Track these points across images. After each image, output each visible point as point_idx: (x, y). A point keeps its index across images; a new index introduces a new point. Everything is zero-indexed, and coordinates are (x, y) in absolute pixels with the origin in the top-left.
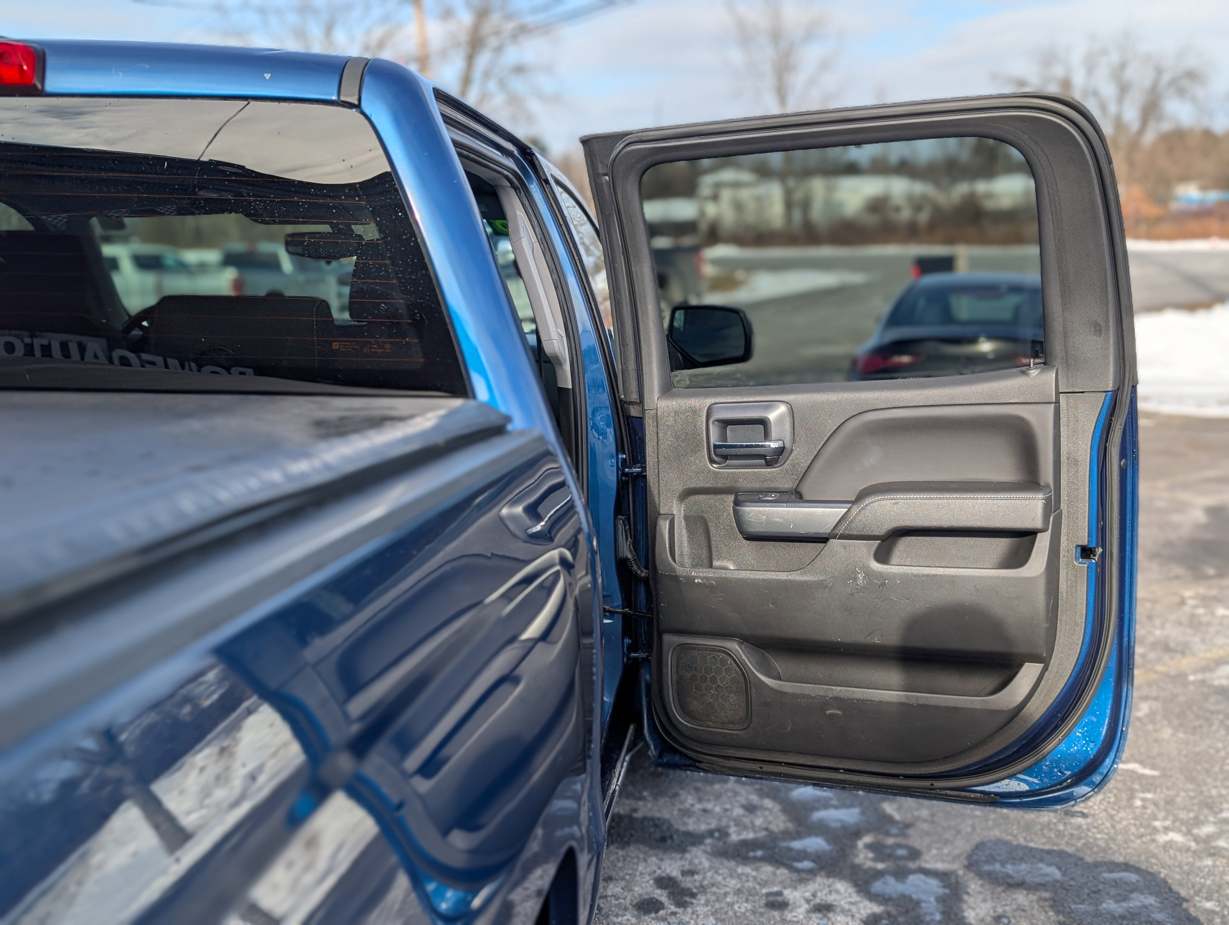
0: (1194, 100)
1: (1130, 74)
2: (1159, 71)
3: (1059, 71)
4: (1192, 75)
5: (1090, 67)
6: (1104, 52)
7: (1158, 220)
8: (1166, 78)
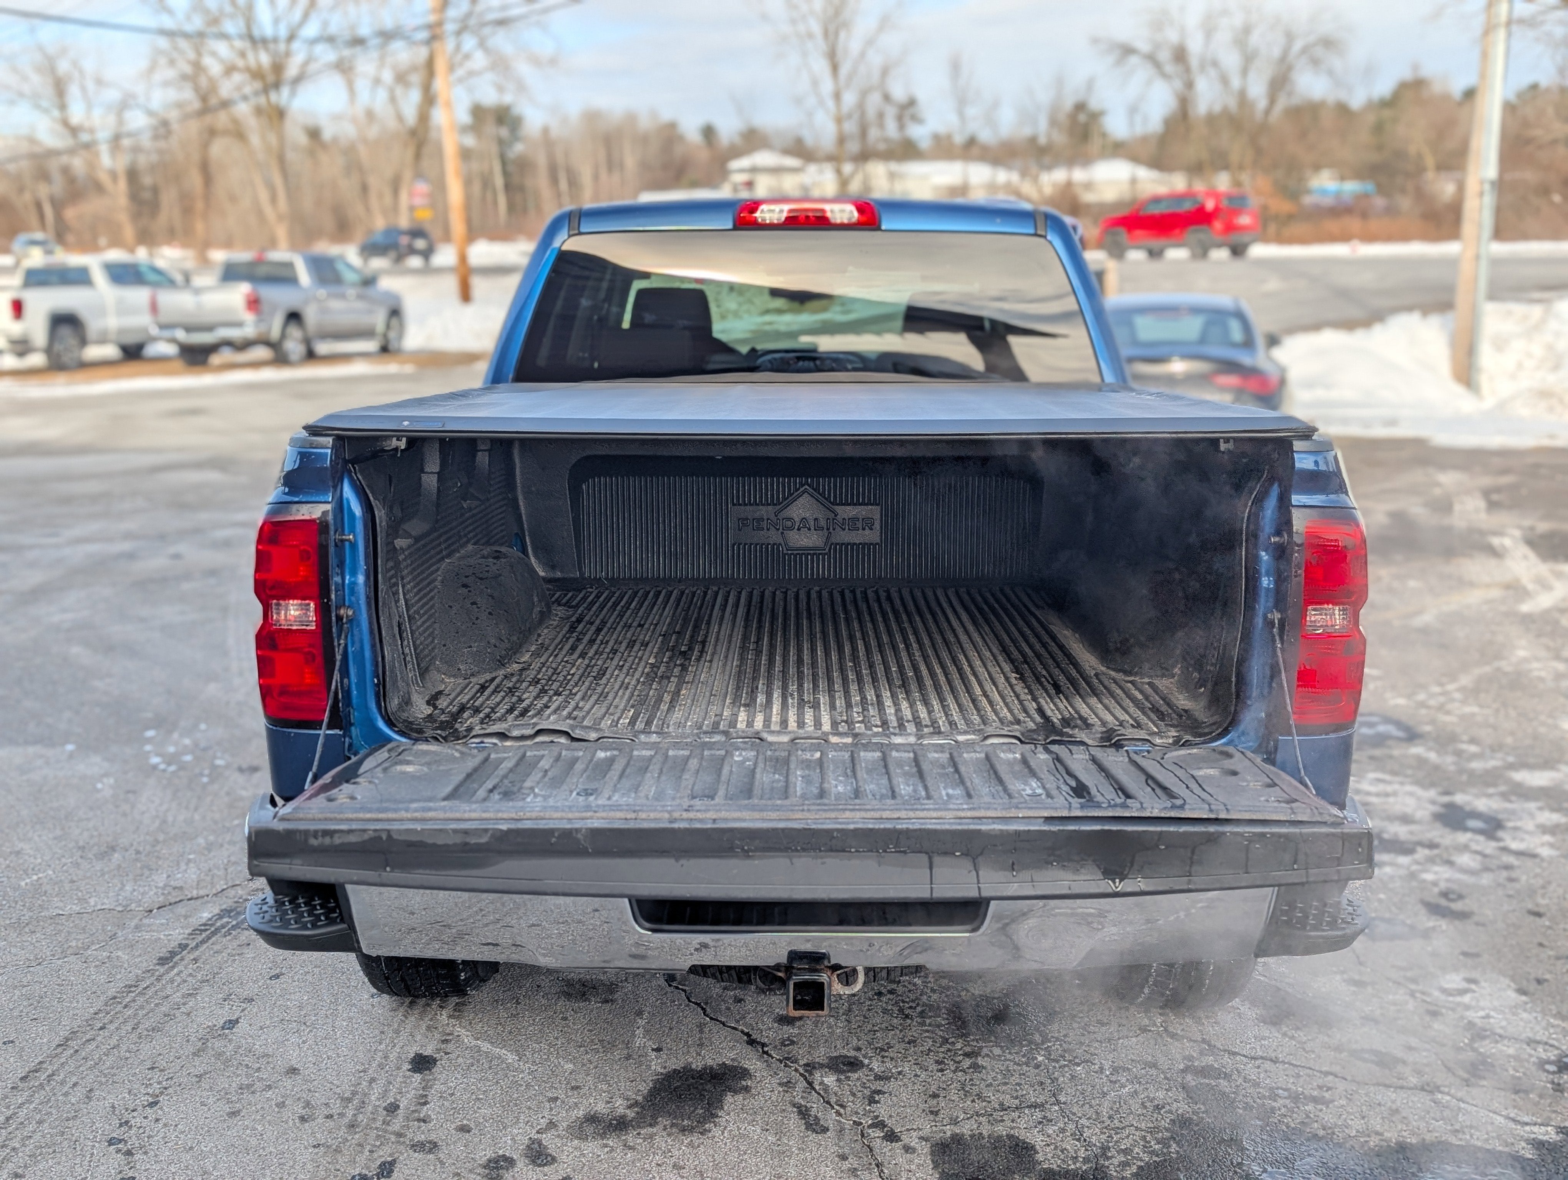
0: (1331, 73)
1: (1255, 39)
2: (1290, 37)
3: (1172, 36)
4: (1328, 43)
5: (1209, 30)
6: (1225, 12)
7: (1290, 218)
8: (1298, 46)
